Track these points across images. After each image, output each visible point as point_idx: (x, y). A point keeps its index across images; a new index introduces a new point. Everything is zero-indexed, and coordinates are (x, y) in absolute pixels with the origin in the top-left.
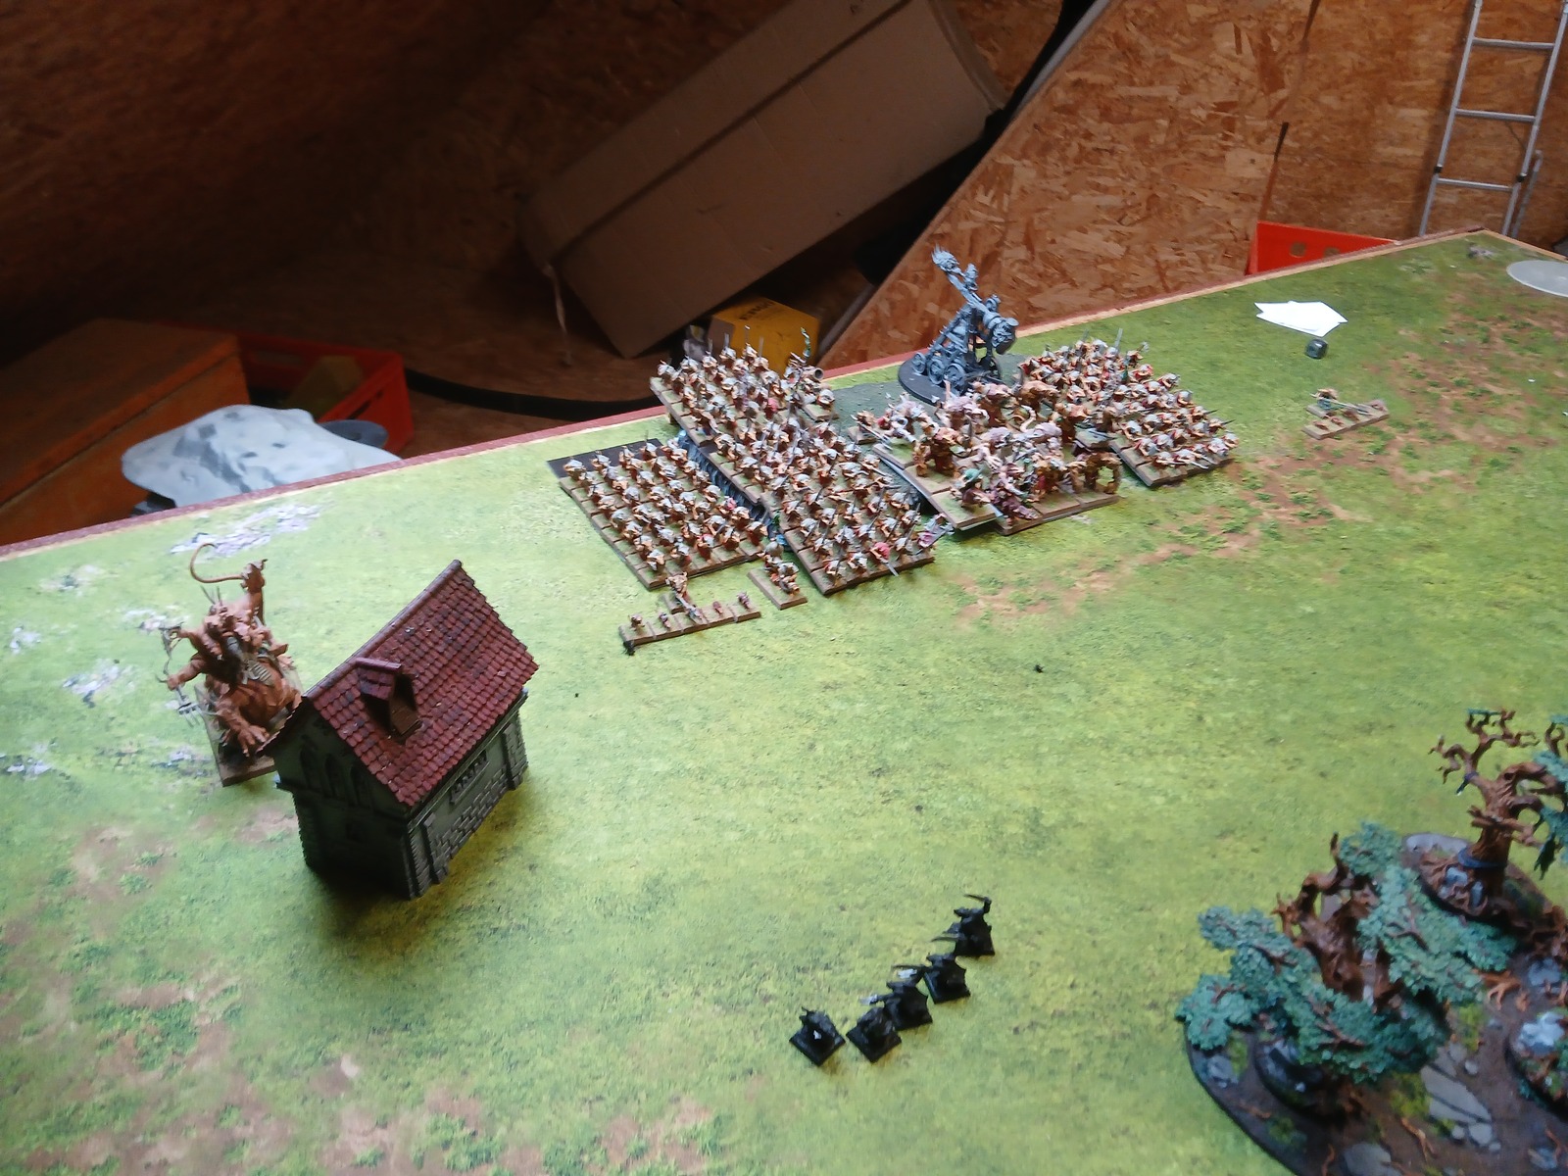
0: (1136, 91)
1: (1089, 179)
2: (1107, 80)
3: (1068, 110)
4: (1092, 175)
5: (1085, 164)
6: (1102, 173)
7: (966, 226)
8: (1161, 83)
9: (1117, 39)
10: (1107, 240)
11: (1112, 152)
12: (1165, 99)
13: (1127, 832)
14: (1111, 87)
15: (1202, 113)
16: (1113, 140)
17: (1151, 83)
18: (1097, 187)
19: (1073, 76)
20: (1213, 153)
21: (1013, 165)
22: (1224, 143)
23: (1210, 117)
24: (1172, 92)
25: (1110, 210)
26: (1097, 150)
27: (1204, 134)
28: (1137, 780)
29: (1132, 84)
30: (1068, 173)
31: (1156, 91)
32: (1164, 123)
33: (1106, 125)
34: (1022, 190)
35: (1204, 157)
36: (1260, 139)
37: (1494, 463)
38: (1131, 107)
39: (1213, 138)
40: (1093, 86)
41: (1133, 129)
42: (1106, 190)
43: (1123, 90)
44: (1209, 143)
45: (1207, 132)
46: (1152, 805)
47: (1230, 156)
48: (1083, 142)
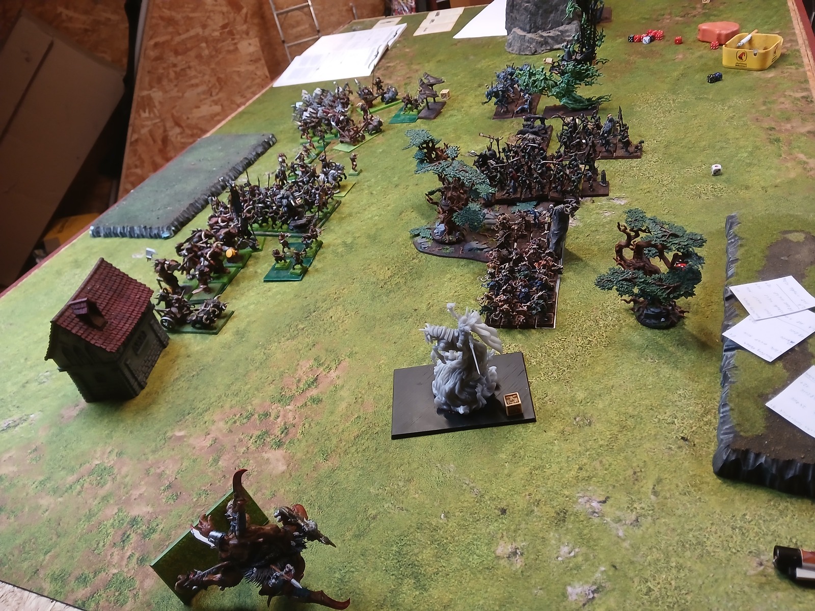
0: (184, 36)
1: (187, 84)
2: (168, 37)
3: (159, 58)
4: (187, 81)
5: (181, 78)
6: (191, 79)
7: (144, 131)
8: (192, 28)
9: (162, 18)
10: (211, 106)
11: (189, 67)
12: (198, 35)
13: (374, 230)
14: (172, 39)
15: (217, 34)
16: (186, 62)
17: (188, 31)
18: (192, 86)
19: (152, 43)
20: (232, 48)
21: (149, 94)
22: (233, 42)
23: (221, 33)
24: (199, 30)
25: (204, 93)
26: (182, 70)
27: (223, 41)
28: (366, 217)
29: (180, 34)
30: (176, 86)
31: (192, 33)
32: (204, 45)
33: (180, 58)
34: (160, 103)
35: (229, 52)
36: (247, 34)
37: (405, 84)
38: (186, 45)
39: (228, 42)
40: (164, 43)
41: (192, 54)
42: (197, 85)
43: (178, 39)
44: (227, 45)
45: (224, 40)
46: (376, 220)
47: (239, 46)
48: (174, 69)
